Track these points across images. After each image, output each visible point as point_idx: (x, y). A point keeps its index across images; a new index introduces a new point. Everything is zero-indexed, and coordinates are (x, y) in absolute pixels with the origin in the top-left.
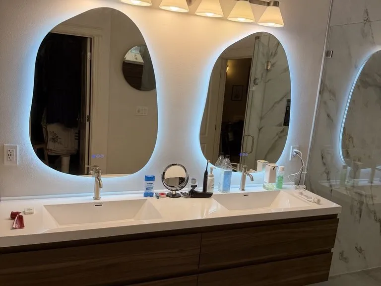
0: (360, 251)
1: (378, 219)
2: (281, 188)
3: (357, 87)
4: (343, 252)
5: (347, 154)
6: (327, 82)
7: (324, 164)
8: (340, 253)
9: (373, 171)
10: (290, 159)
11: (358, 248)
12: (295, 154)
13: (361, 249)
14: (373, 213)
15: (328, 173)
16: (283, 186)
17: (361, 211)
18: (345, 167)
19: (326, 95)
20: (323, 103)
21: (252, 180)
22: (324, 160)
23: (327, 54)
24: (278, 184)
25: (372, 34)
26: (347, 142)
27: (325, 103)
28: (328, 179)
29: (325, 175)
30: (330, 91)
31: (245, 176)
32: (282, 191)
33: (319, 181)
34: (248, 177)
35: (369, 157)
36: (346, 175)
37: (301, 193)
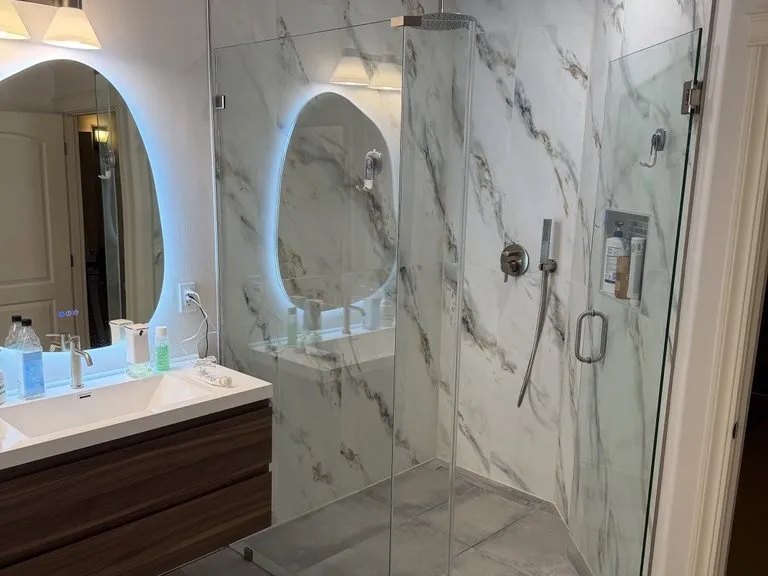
0: (351, 456)
1: (372, 394)
2: (167, 369)
3: (290, 163)
4: (319, 464)
5: (293, 288)
6: (228, 157)
7: (253, 311)
8: (314, 469)
9: (347, 313)
10: (181, 310)
11: (346, 451)
12: (188, 298)
13: (351, 453)
14: (362, 384)
15: (263, 327)
16: (171, 365)
17: (339, 385)
18: (293, 311)
19: (231, 181)
20: (225, 197)
21: (90, 363)
22: (251, 303)
23: (217, 102)
24: (160, 363)
25: (300, 64)
26: (289, 265)
27: (232, 196)
28: (267, 336)
29: (259, 331)
30: (237, 174)
31: (78, 356)
32: (167, 376)
33: (249, 345)
34: (83, 360)
35: (337, 287)
36: (295, 324)
37: (204, 373)
